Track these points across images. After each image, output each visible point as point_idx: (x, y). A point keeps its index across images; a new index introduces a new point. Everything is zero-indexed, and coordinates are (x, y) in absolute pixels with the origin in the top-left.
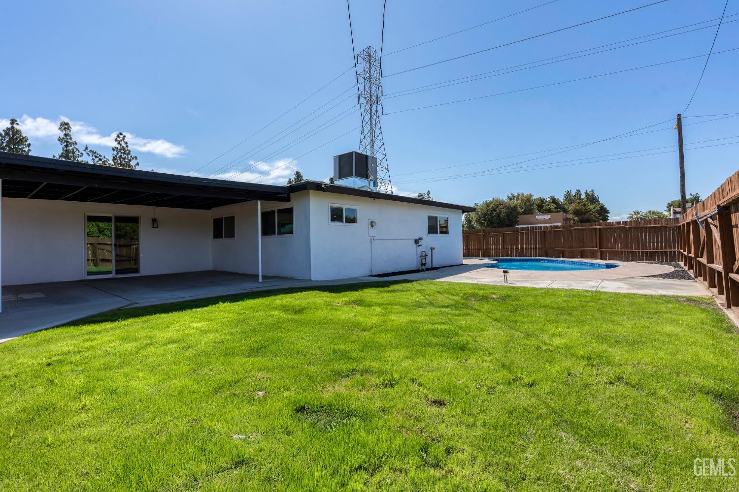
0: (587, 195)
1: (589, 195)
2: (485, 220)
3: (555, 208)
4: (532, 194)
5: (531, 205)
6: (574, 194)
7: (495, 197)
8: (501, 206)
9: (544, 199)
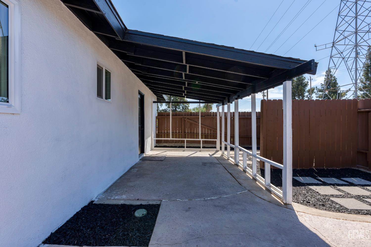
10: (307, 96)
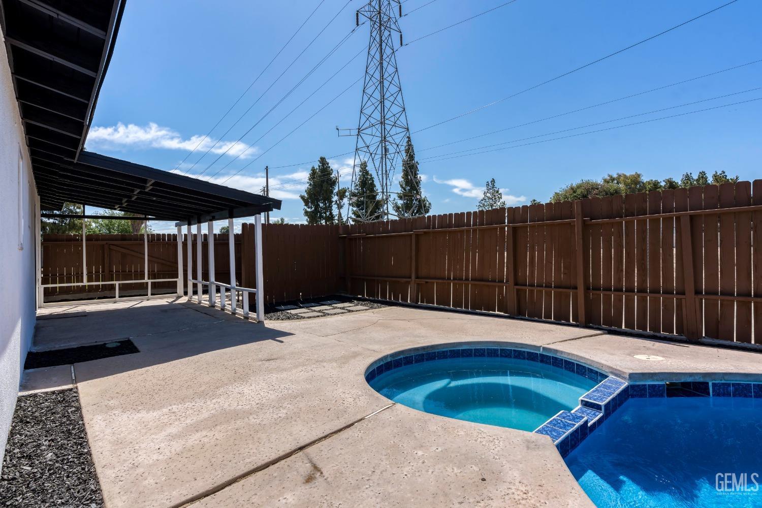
0: (716, 177)
1: (718, 179)
4: (639, 175)
5: (641, 189)
6: (696, 178)
7: (586, 179)
8: (596, 191)
10: (336, 201)
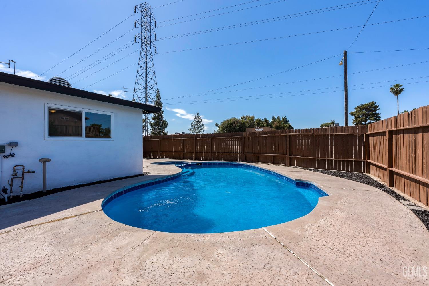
0: (283, 119)
1: (284, 119)
2: (227, 130)
3: (266, 125)
4: (254, 116)
5: (254, 122)
6: (276, 118)
7: (233, 117)
8: (237, 122)
9: (261, 120)
